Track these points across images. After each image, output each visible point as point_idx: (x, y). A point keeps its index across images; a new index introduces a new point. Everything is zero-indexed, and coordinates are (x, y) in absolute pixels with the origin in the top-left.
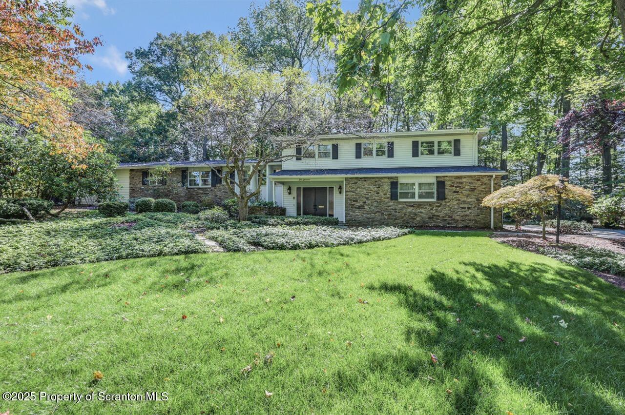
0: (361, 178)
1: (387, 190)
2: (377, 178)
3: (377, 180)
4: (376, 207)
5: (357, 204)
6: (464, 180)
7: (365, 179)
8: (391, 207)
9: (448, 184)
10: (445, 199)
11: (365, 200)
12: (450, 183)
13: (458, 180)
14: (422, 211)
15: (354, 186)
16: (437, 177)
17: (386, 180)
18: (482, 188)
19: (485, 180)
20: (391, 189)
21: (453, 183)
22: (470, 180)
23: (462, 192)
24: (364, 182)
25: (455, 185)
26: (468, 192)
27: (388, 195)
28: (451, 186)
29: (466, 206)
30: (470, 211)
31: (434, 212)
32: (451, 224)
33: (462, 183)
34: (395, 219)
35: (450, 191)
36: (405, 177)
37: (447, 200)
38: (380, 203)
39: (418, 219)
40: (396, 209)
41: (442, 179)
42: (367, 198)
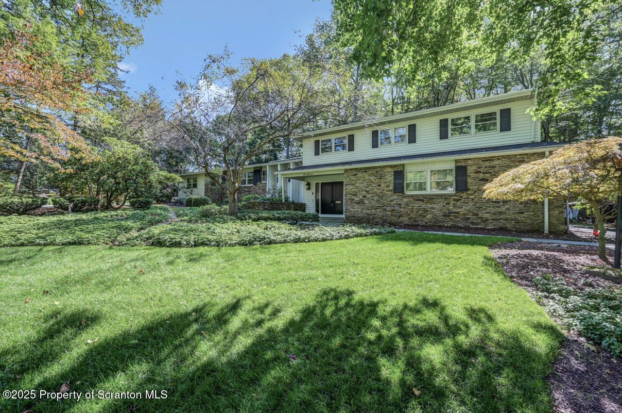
0: (361, 169)
1: (390, 181)
3: (378, 170)
4: (378, 201)
5: (357, 199)
6: (497, 162)
7: (366, 170)
8: (395, 202)
9: (471, 170)
10: (467, 190)
11: (365, 193)
12: (474, 168)
13: (487, 164)
14: (434, 206)
15: (354, 178)
16: (456, 161)
17: (389, 169)
20: (395, 179)
21: (479, 168)
24: (364, 173)
25: (482, 170)
27: (391, 188)
28: (477, 172)
31: (451, 207)
32: (477, 224)
33: (494, 167)
34: (400, 217)
35: (474, 178)
36: (414, 164)
37: (470, 192)
38: (382, 197)
39: (429, 216)
40: (400, 204)
41: (463, 164)
42: (368, 192)
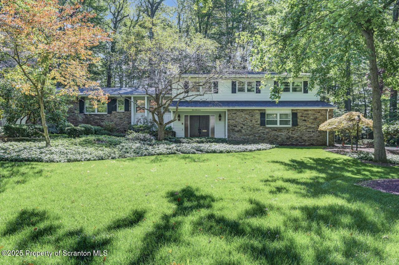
0: (239, 110)
1: (258, 119)
2: (251, 110)
3: (251, 111)
4: (250, 131)
5: (237, 129)
6: (310, 112)
7: (242, 111)
8: (261, 131)
9: (299, 115)
10: (297, 125)
11: (242, 125)
12: (301, 114)
13: (306, 112)
14: (282, 133)
15: (234, 115)
16: (292, 110)
17: (257, 111)
18: (321, 118)
19: (323, 112)
20: (261, 118)
21: (302, 114)
22: (314, 112)
23: (308, 121)
24: (242, 113)
25: (304, 115)
26: (312, 121)
27: (259, 123)
28: (301, 116)
29: (311, 130)
30: (314, 134)
31: (290, 134)
32: (302, 142)
33: (309, 114)
35: (301, 119)
36: (270, 109)
37: (299, 126)
38: (253, 128)
39: (279, 139)
40: (264, 133)
41: (295, 112)
42: (244, 125)
